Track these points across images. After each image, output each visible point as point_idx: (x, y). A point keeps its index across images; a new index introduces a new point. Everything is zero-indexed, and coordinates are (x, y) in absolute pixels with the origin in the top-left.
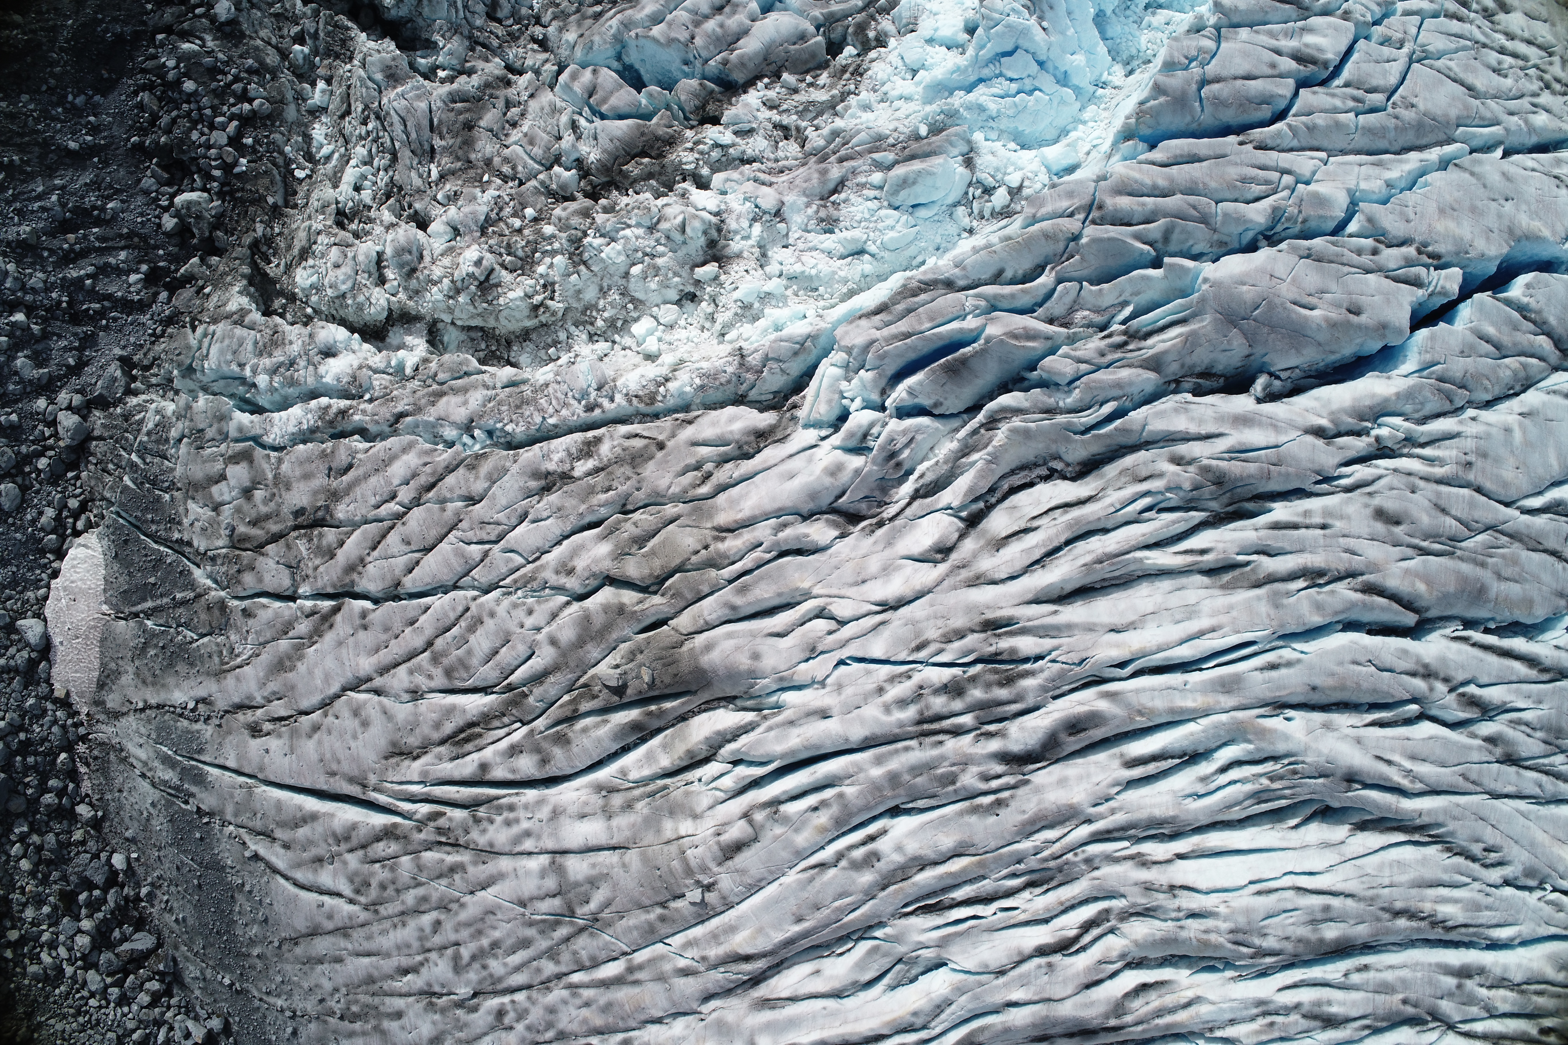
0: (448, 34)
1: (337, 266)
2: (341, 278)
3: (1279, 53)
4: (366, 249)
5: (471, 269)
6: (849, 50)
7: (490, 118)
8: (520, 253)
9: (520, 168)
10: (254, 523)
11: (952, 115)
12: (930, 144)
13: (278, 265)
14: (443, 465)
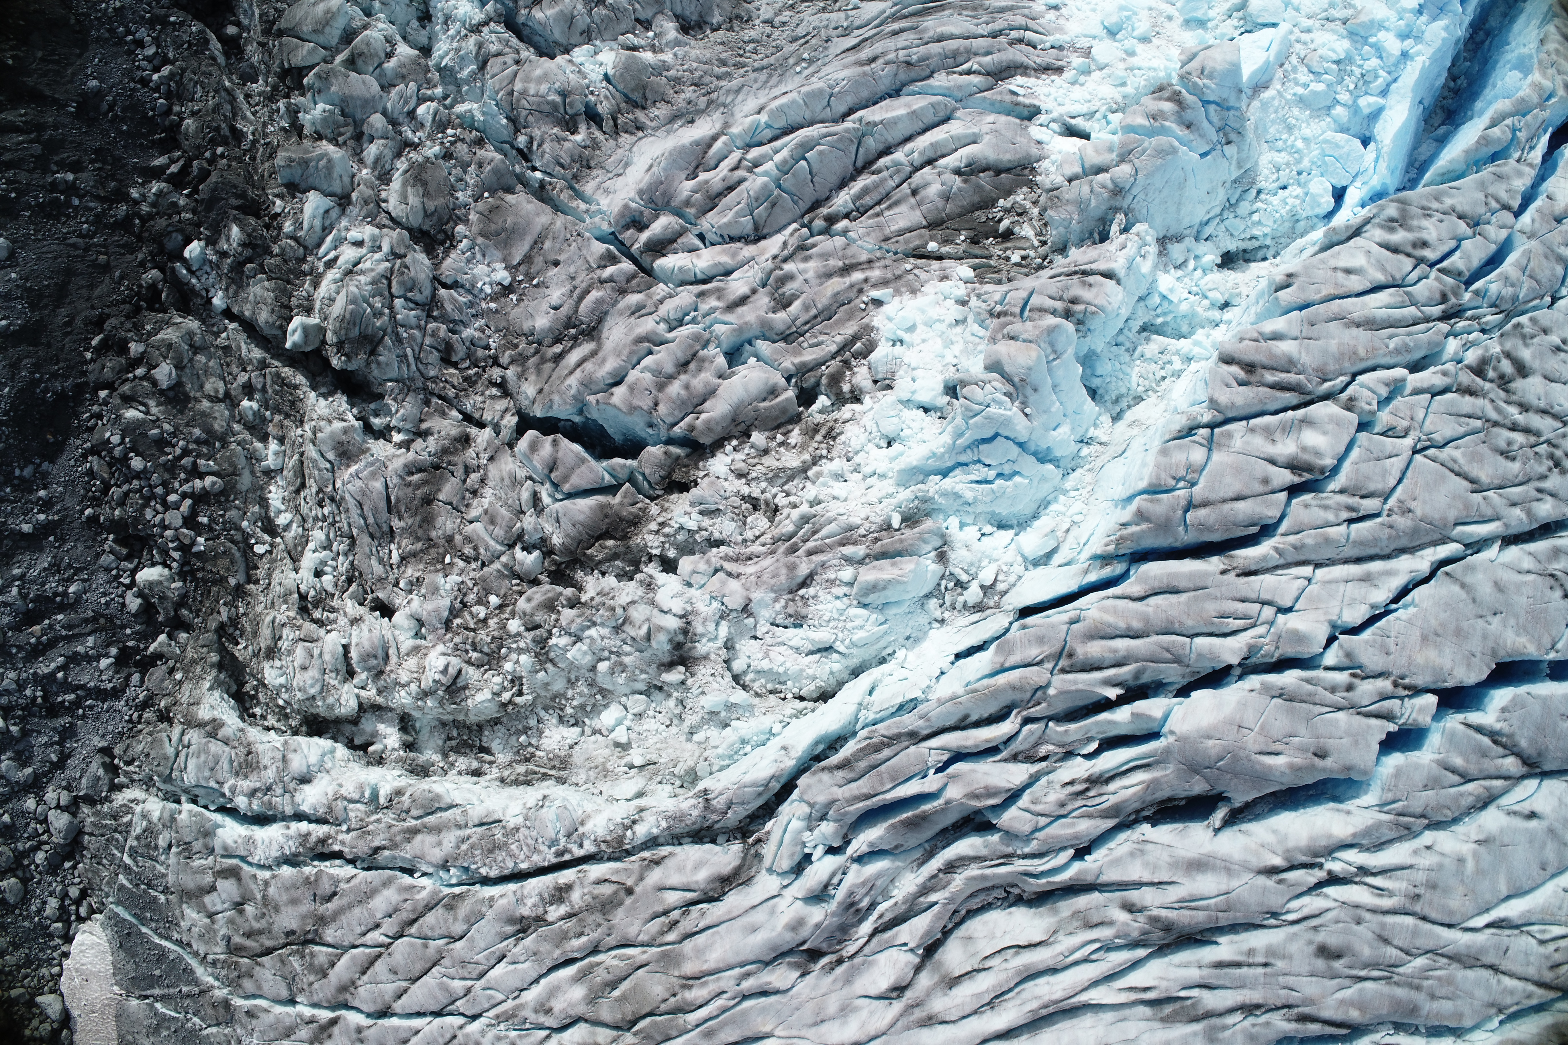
0: (400, 397)
1: (304, 668)
2: (309, 682)
3: (1272, 462)
4: (332, 641)
5: (437, 677)
6: (823, 401)
7: (448, 490)
8: (486, 649)
9: (482, 551)
10: (249, 935)
11: (926, 500)
12: (901, 541)
13: (245, 648)
14: (423, 904)
